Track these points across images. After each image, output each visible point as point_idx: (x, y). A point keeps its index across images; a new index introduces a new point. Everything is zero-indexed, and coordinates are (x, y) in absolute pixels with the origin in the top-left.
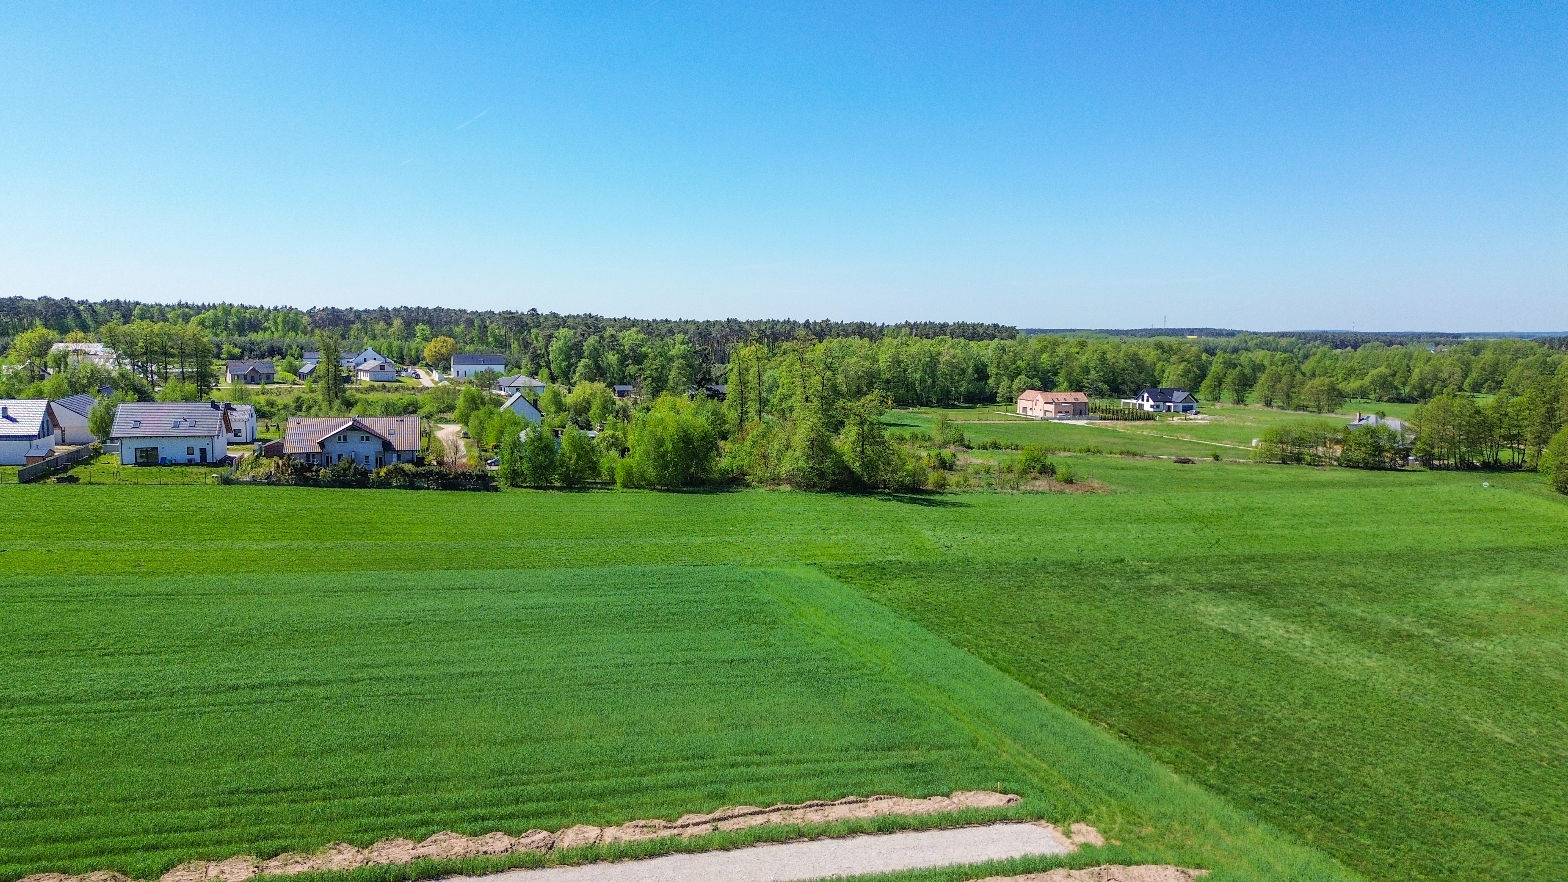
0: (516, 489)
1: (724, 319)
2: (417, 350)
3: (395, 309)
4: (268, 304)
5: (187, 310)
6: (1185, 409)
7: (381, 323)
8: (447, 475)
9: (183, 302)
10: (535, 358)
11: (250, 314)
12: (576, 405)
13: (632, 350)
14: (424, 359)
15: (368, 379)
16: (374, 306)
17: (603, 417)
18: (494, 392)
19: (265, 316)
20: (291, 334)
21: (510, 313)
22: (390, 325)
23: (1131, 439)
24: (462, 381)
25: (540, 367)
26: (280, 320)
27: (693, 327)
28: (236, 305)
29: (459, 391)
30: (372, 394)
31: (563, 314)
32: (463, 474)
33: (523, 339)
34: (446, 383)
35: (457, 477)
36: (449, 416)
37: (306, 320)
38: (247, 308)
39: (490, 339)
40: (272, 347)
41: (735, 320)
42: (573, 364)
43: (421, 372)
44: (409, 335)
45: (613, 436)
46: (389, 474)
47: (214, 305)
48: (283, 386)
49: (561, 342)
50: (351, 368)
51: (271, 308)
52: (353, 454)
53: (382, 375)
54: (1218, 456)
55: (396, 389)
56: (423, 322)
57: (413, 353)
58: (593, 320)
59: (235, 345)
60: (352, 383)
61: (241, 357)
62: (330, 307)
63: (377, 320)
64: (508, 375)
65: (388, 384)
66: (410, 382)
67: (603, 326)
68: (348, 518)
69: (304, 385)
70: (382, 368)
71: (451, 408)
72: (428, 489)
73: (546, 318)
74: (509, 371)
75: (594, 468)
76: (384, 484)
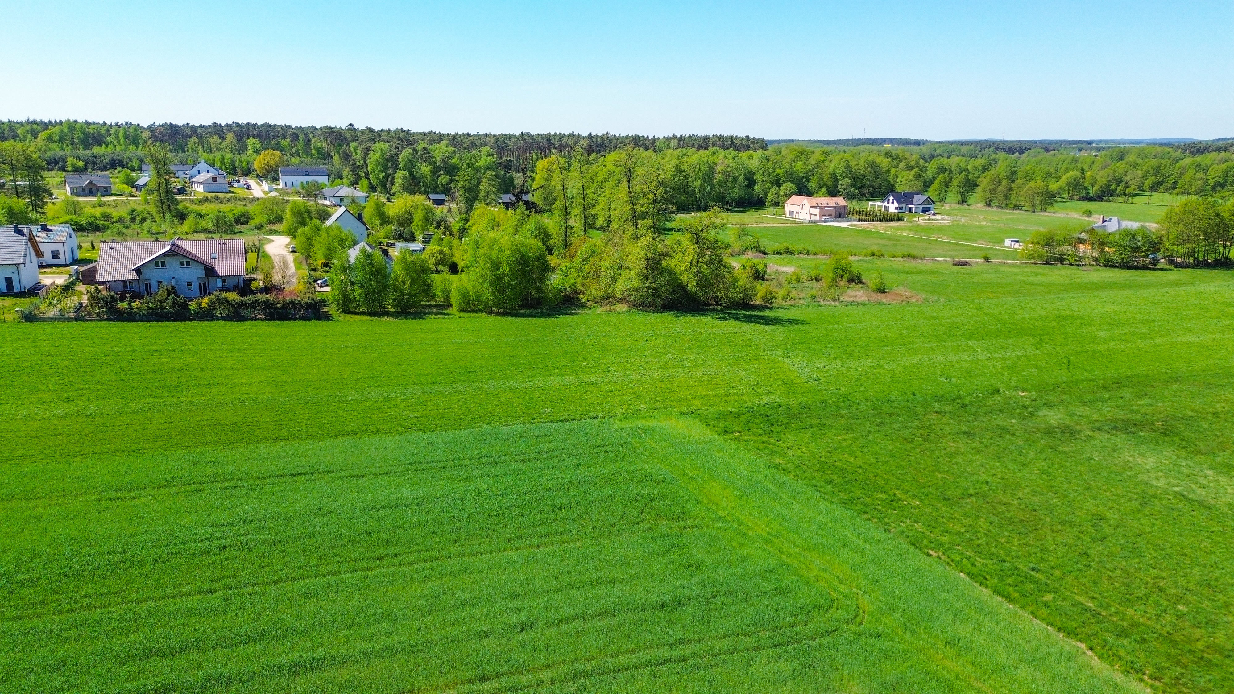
0: (349, 316)
1: (517, 133)
2: (248, 163)
3: (227, 125)
4: (110, 121)
5: (35, 126)
6: (925, 210)
7: (216, 137)
8: (273, 304)
9: (31, 119)
10: (355, 169)
11: (93, 129)
12: (398, 216)
13: (443, 161)
14: (254, 170)
15: (202, 190)
16: (208, 122)
17: (425, 228)
18: (320, 201)
19: (108, 131)
20: (133, 148)
21: (330, 128)
22: (224, 138)
23: (897, 240)
24: (290, 191)
25: (360, 177)
26: (121, 135)
27: (493, 140)
28: (81, 122)
29: (288, 201)
30: (205, 205)
31: (377, 129)
32: (292, 302)
33: (343, 152)
34: (274, 194)
35: (285, 306)
36: (277, 227)
37: (146, 135)
38: (90, 124)
39: (314, 152)
40: (113, 160)
41: (528, 134)
42: (390, 175)
43: (252, 182)
44: (242, 149)
45: (441, 252)
46: (212, 304)
47: (60, 121)
48: (120, 198)
49: (378, 155)
50: (187, 180)
51: (113, 124)
52: (173, 280)
53: (215, 187)
54: (988, 258)
55: (229, 200)
56: (253, 136)
57: (244, 165)
58: (404, 133)
59: (79, 158)
60: (186, 194)
61: (84, 170)
62: (168, 123)
63: (212, 134)
64: (331, 186)
65: (220, 195)
66: (241, 193)
67: (414, 140)
68: (162, 364)
69: (140, 197)
70: (215, 180)
71: (279, 219)
72: (255, 319)
73: (363, 132)
74: (333, 182)
75: (427, 289)
76: (206, 316)
